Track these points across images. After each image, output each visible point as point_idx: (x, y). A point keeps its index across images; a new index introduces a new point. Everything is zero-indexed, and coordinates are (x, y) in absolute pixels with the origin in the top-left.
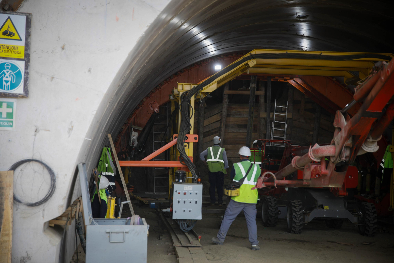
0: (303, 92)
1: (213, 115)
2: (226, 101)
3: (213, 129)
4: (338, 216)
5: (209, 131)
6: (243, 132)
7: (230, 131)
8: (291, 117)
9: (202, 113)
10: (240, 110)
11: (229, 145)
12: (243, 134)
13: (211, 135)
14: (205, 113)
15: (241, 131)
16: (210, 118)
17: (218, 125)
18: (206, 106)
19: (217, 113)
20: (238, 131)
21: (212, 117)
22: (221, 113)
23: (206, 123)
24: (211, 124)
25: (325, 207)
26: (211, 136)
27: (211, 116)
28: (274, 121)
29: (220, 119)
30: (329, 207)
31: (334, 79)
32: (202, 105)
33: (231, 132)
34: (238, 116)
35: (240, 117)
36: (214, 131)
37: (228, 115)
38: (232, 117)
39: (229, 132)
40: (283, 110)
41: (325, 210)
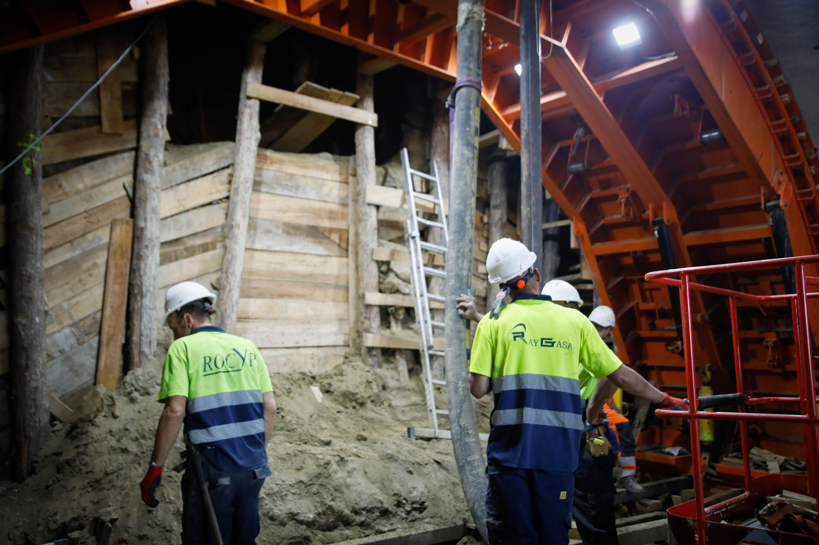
1: (197, 178)
3: (195, 235)
5: (177, 241)
6: (304, 254)
7: (257, 246)
9: (158, 157)
10: (292, 170)
11: (252, 300)
12: (304, 261)
13: (186, 257)
14: (165, 163)
15: (296, 248)
16: (183, 186)
17: (216, 216)
19: (211, 170)
20: (287, 248)
21: (192, 183)
22: (228, 171)
23: (168, 204)
24: (188, 210)
26: (188, 260)
27: (189, 181)
28: (415, 217)
29: (225, 194)
32: (159, 127)
33: (262, 251)
34: (286, 192)
35: (294, 195)
36: (198, 241)
37: (257, 185)
38: (267, 193)
39: (257, 250)
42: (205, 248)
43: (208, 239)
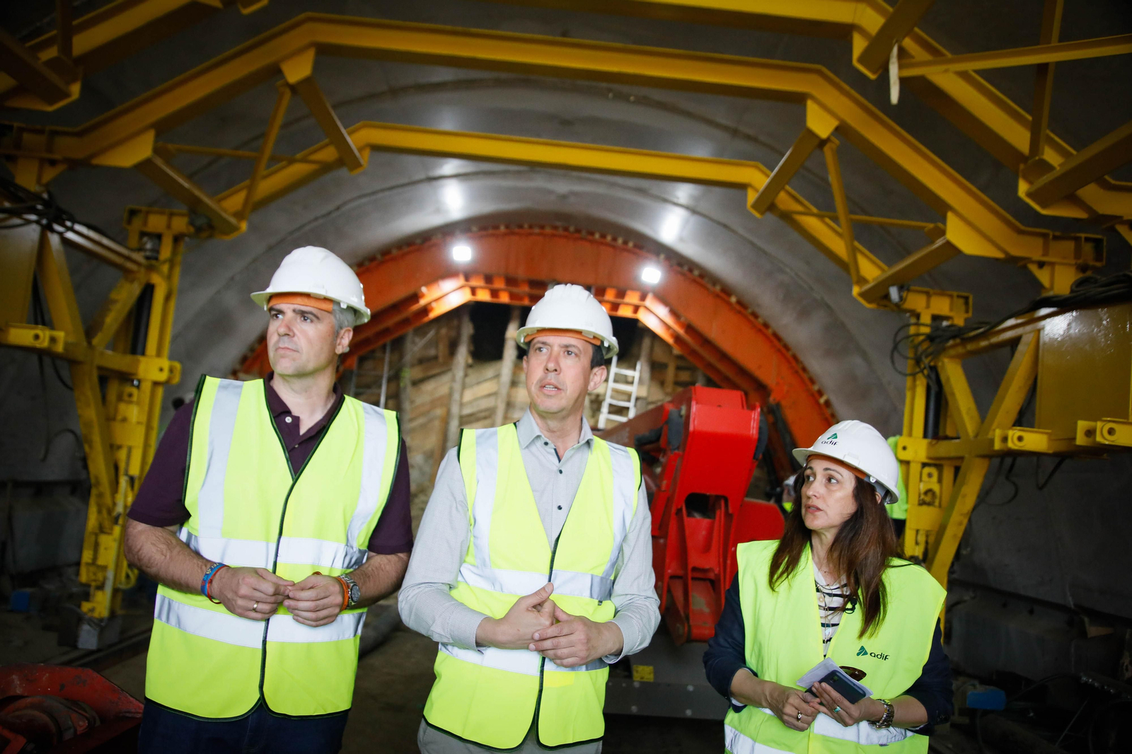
0: (670, 340)
1: (483, 382)
2: (510, 353)
3: (481, 411)
4: (689, 713)
8: (643, 393)
9: (460, 373)
14: (466, 375)
16: (475, 386)
17: (488, 403)
18: (470, 361)
19: (490, 377)
21: (480, 385)
22: (499, 377)
23: (468, 395)
24: (478, 399)
25: (641, 668)
27: (479, 383)
28: (608, 400)
29: (496, 389)
30: (656, 673)
31: (733, 299)
32: (460, 359)
36: (483, 414)
37: (514, 383)
40: (630, 380)
41: (636, 685)
42: (485, 418)
43: (487, 414)
